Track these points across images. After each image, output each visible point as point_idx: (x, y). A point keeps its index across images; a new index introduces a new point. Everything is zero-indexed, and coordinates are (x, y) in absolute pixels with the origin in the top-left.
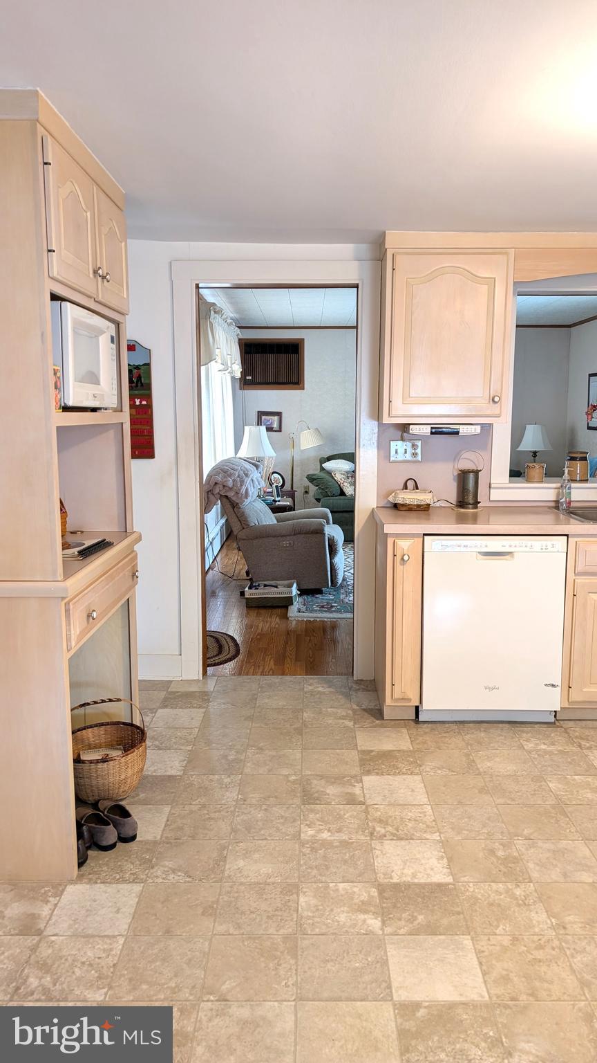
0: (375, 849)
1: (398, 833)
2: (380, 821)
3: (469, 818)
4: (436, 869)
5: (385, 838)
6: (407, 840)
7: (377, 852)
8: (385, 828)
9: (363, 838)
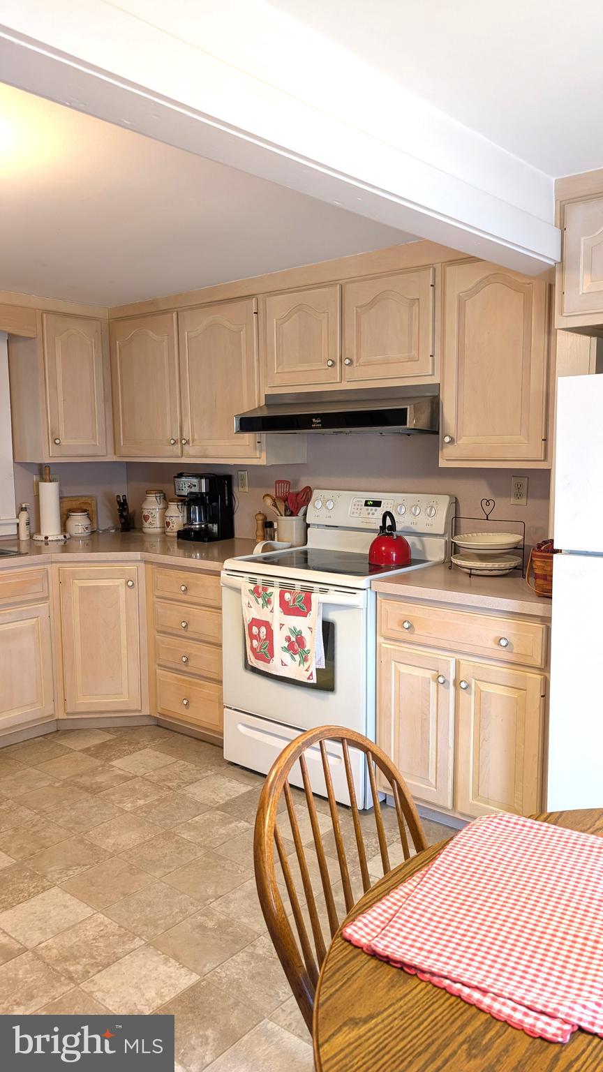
0: (92, 992)
1: (98, 961)
2: (66, 959)
3: (149, 906)
4: (173, 975)
5: (90, 975)
6: (114, 962)
7: (99, 995)
8: (78, 963)
9: (65, 989)
